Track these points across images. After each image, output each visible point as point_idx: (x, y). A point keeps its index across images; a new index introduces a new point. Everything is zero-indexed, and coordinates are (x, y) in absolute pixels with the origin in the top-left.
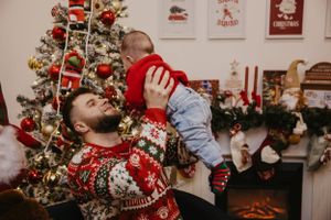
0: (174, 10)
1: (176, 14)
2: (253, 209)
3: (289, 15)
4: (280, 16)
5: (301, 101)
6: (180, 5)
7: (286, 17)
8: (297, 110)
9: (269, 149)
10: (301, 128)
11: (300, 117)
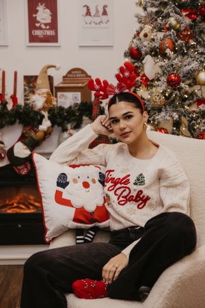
2: (15, 205)
3: (46, 25)
4: (38, 25)
7: (43, 27)
8: (44, 108)
9: (20, 144)
10: (46, 124)
11: (46, 114)
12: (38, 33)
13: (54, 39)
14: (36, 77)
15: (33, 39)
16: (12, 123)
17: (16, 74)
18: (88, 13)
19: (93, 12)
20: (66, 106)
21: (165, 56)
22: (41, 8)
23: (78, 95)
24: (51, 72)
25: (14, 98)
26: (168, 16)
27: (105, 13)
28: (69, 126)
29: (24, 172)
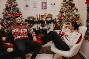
1: (27, 6)
4: (43, 6)
5: (46, 19)
11: (45, 22)
13: (46, 9)
14: (43, 15)
15: (42, 9)
16: (39, 23)
17: (40, 15)
18: (52, 4)
20: (49, 20)
21: (67, 12)
23: (51, 18)
24: (46, 14)
25: (39, 19)
26: (67, 6)
27: (54, 5)
28: (49, 24)
29: (41, 31)
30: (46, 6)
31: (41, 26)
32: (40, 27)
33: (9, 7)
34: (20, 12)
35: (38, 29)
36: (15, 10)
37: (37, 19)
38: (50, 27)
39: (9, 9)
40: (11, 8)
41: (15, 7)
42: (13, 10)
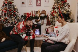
0: (23, 2)
1: (23, 3)
5: (40, 15)
6: (24, 2)
8: (39, 16)
9: (35, 22)
10: (39, 19)
11: (39, 17)
12: (38, 5)
13: (40, 6)
14: (38, 12)
15: (37, 6)
16: (34, 19)
17: (34, 11)
18: (46, 2)
19: (46, 1)
20: (42, 16)
21: (59, 8)
22: (38, 1)
24: (40, 11)
25: (34, 15)
26: (59, 2)
27: (48, 1)
28: (43, 19)
29: (36, 26)
30: (40, 3)
31: (36, 21)
32: (34, 23)
33: (5, 4)
34: (16, 9)
35: (32, 24)
36: (11, 7)
37: (32, 15)
38: (43, 23)
39: (6, 6)
40: (8, 5)
41: (11, 4)
42: (9, 6)
